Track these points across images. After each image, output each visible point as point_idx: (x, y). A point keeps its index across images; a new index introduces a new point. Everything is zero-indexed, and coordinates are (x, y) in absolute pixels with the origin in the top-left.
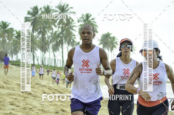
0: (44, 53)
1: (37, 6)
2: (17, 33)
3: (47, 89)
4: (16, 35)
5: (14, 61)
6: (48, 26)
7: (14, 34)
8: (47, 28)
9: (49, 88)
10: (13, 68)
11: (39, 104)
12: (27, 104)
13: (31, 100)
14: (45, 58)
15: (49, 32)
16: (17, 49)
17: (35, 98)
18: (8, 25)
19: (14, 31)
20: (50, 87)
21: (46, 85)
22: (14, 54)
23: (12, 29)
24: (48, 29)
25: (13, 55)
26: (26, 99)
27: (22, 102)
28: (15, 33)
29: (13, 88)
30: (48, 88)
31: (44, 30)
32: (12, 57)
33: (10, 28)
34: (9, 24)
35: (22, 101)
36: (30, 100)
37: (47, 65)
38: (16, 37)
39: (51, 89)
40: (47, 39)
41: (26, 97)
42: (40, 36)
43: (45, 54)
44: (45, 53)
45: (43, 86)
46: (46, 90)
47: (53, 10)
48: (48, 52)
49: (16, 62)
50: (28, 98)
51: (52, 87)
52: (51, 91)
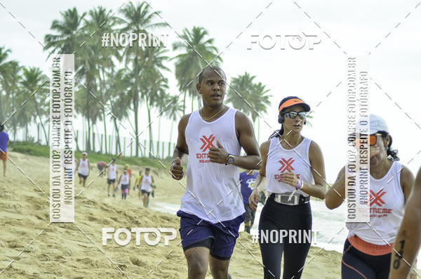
0: (91, 122)
1: (75, 10)
2: (27, 73)
3: (99, 210)
4: (24, 78)
5: (18, 143)
6: (101, 57)
7: (20, 77)
8: (99, 62)
9: (104, 207)
10: (15, 158)
11: (79, 245)
12: (50, 246)
13: (59, 236)
14: (94, 134)
15: (103, 71)
16: (27, 113)
17: (69, 231)
18: (5, 55)
19: (19, 69)
20: (105, 204)
21: (96, 200)
22: (19, 124)
23: (14, 65)
24: (101, 66)
25: (18, 127)
26: (49, 233)
27: (38, 241)
28: (21, 73)
29: (17, 206)
30: (102, 208)
31: (92, 67)
32: (13, 131)
33: (11, 63)
34: (8, 53)
35: (37, 239)
36: (57, 237)
37: (99, 153)
38: (24, 83)
39: (107, 210)
40: (99, 88)
41: (46, 230)
42: (83, 82)
43: (94, 126)
44: (94, 122)
45: (89, 202)
46: (97, 213)
47: (114, 18)
48: (101, 119)
49: (24, 143)
50: (51, 231)
51: (110, 205)
52: (107, 214)
